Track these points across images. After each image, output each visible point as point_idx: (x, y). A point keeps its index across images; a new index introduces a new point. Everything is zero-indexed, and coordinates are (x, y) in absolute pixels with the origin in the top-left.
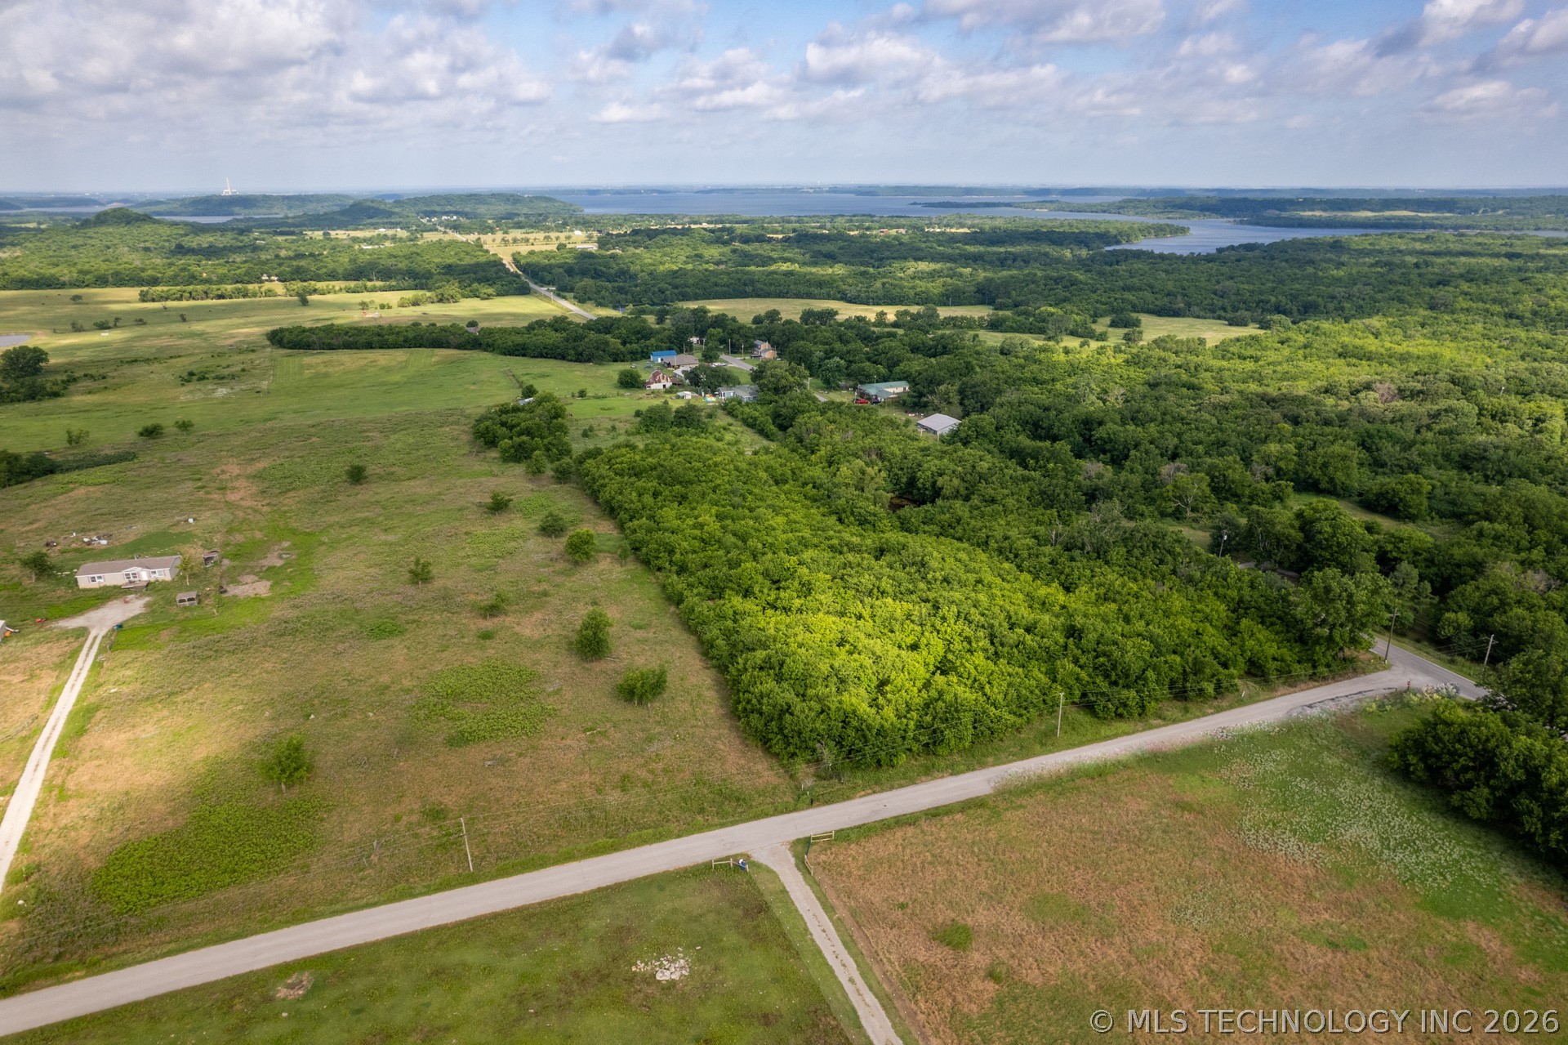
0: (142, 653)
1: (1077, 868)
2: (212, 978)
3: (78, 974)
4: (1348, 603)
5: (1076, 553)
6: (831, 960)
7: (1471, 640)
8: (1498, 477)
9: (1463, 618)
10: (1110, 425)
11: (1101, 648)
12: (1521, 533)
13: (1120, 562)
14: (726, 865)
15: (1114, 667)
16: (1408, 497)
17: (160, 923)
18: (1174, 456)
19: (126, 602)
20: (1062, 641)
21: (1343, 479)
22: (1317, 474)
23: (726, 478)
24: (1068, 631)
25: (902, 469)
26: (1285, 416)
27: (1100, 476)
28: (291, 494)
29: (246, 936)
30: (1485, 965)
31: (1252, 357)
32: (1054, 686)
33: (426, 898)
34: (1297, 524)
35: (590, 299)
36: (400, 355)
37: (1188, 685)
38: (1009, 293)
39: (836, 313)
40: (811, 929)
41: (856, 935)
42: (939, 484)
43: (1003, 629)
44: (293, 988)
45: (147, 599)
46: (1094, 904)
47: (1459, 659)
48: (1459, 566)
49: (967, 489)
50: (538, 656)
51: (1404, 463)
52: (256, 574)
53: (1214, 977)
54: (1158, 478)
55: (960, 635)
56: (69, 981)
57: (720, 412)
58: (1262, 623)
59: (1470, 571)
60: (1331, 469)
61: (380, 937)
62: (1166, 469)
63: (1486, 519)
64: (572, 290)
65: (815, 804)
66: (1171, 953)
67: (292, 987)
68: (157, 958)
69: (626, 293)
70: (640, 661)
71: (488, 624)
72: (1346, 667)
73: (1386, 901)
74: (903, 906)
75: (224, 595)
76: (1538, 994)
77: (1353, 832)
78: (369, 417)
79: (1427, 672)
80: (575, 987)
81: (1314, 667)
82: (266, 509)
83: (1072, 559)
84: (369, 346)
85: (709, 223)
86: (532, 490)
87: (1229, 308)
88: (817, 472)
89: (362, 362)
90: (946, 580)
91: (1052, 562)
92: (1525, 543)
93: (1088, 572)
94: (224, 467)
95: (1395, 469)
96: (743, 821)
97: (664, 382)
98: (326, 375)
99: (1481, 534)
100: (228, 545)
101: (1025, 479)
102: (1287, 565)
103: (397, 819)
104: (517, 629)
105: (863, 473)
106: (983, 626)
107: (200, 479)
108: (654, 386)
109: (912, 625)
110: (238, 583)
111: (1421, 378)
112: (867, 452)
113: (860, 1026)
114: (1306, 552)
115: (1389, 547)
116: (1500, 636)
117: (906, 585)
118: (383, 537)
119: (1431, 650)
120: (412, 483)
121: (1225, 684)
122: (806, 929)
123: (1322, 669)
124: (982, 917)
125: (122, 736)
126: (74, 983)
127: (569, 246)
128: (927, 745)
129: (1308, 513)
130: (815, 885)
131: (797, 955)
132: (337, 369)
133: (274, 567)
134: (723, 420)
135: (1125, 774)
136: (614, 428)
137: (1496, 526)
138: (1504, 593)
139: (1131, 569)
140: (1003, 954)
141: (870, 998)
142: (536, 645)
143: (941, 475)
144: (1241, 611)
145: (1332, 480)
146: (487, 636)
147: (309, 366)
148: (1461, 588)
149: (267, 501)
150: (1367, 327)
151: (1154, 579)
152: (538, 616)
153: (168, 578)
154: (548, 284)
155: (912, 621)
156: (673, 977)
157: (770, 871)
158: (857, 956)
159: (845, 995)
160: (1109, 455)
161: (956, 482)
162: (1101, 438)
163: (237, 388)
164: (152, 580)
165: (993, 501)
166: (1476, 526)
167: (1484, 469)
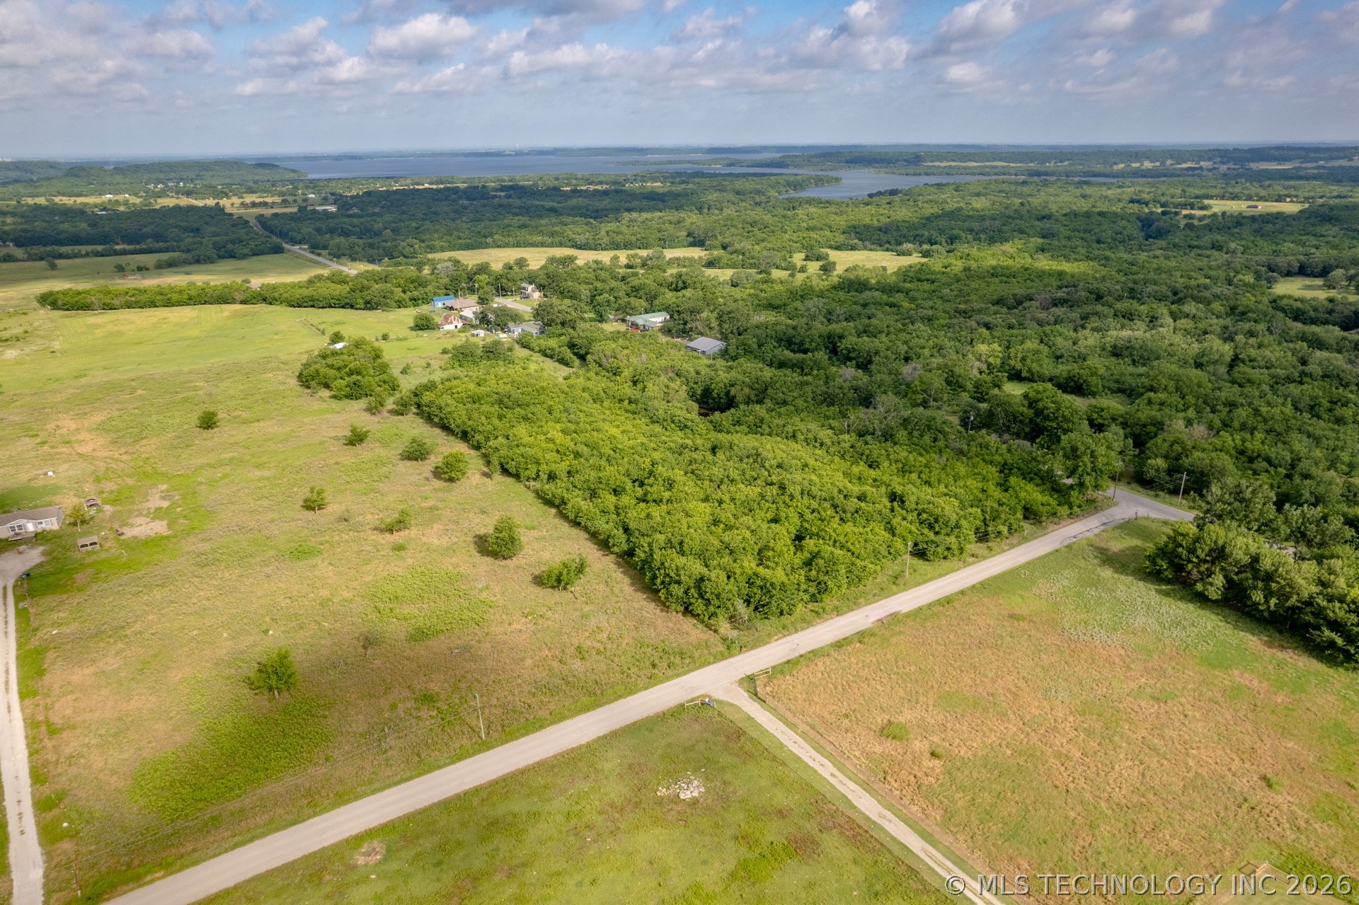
0: (65, 597)
1: (962, 671)
2: (290, 859)
3: (157, 875)
4: (1092, 456)
5: (869, 438)
6: (811, 763)
7: (1167, 478)
8: (1141, 361)
9: (1161, 463)
10: (850, 338)
11: (920, 507)
12: (1175, 399)
13: (907, 442)
14: (695, 705)
15: (936, 520)
16: (1090, 379)
17: (215, 822)
18: (907, 359)
19: (20, 553)
20: (889, 505)
21: (1038, 368)
22: (1019, 366)
23: (557, 400)
24: (890, 497)
25: (696, 383)
26: (978, 324)
27: (855, 378)
28: (145, 442)
29: (304, 821)
30: (1254, 696)
31: (928, 280)
32: (895, 539)
33: (452, 767)
34: (1026, 403)
35: (344, 255)
36: (188, 312)
37: (990, 529)
38: (716, 237)
39: (576, 258)
40: (785, 743)
41: (822, 742)
42: (732, 393)
43: (840, 499)
44: (370, 855)
45: (42, 548)
46: (985, 694)
47: (1161, 493)
48: (1144, 426)
49: (756, 395)
50: (454, 560)
51: (1076, 354)
52: (146, 516)
53: (1089, 733)
54: (900, 377)
55: (808, 508)
56: (152, 881)
57: (517, 346)
58: (1024, 478)
59: (1153, 429)
60: (1028, 360)
61: (427, 803)
62: (906, 370)
63: (1151, 390)
64: (325, 248)
65: (744, 649)
66: (1052, 721)
67: (368, 854)
68: (226, 851)
69: (378, 248)
70: (546, 555)
71: (397, 537)
72: (1092, 506)
73: (1178, 664)
74: (846, 716)
75: (122, 538)
76: (1292, 710)
77: (1139, 621)
78: (186, 369)
79: (1144, 505)
80: (617, 816)
81: (1071, 508)
82: (124, 457)
83: (867, 443)
84: (153, 304)
85: (430, 184)
86: (379, 422)
87: (893, 242)
88: (628, 390)
89: (155, 320)
90: (779, 466)
91: (852, 447)
92: (1180, 406)
93: (883, 452)
94: (58, 423)
95: (1070, 359)
96: (692, 670)
97: (455, 323)
98: (119, 333)
99: (1150, 402)
100: (102, 492)
101: (803, 384)
102: (1023, 435)
103: (393, 707)
104: (424, 539)
105: (667, 387)
106: (825, 500)
107: (37, 435)
108: (448, 327)
109: (767, 504)
110: (132, 525)
111: (1064, 289)
112: (665, 370)
113: (855, 807)
114: (1037, 425)
115: (1095, 416)
116: (1190, 473)
117: (749, 473)
118: (258, 473)
119: (1140, 489)
120: (261, 424)
121: (1014, 527)
122: (781, 744)
123: (1076, 509)
124: (907, 716)
125: (87, 671)
126: (157, 884)
127: (309, 208)
128: (814, 595)
129: (1032, 394)
130: (774, 711)
131: (783, 764)
132: (129, 327)
133: (162, 508)
134: (521, 353)
135: (966, 599)
136: (428, 365)
137: (1159, 395)
138: (1183, 442)
139: (914, 446)
140: (936, 739)
141: (852, 785)
142: (450, 550)
143: (732, 386)
144: (1006, 471)
145: (1029, 371)
146: (399, 548)
147: (97, 326)
148: (1152, 442)
149: (124, 450)
150: (1004, 252)
151: (935, 453)
152: (436, 526)
153: (55, 527)
154: (300, 242)
155: (767, 501)
156: (694, 794)
157: (732, 705)
158: (829, 757)
159: (833, 787)
160: (854, 362)
161: (747, 390)
162: (847, 349)
163: (27, 350)
164: (39, 530)
165: (785, 403)
166: (1146, 396)
167: (1131, 355)
